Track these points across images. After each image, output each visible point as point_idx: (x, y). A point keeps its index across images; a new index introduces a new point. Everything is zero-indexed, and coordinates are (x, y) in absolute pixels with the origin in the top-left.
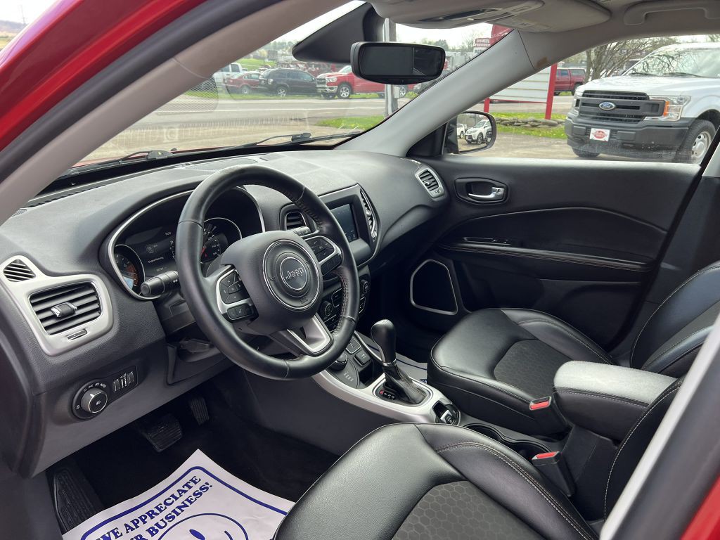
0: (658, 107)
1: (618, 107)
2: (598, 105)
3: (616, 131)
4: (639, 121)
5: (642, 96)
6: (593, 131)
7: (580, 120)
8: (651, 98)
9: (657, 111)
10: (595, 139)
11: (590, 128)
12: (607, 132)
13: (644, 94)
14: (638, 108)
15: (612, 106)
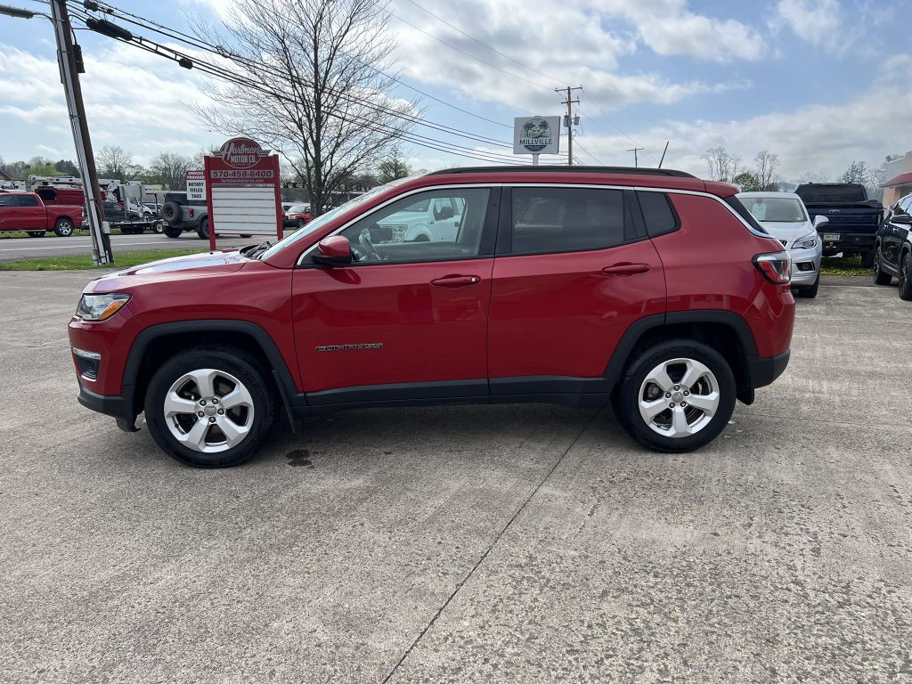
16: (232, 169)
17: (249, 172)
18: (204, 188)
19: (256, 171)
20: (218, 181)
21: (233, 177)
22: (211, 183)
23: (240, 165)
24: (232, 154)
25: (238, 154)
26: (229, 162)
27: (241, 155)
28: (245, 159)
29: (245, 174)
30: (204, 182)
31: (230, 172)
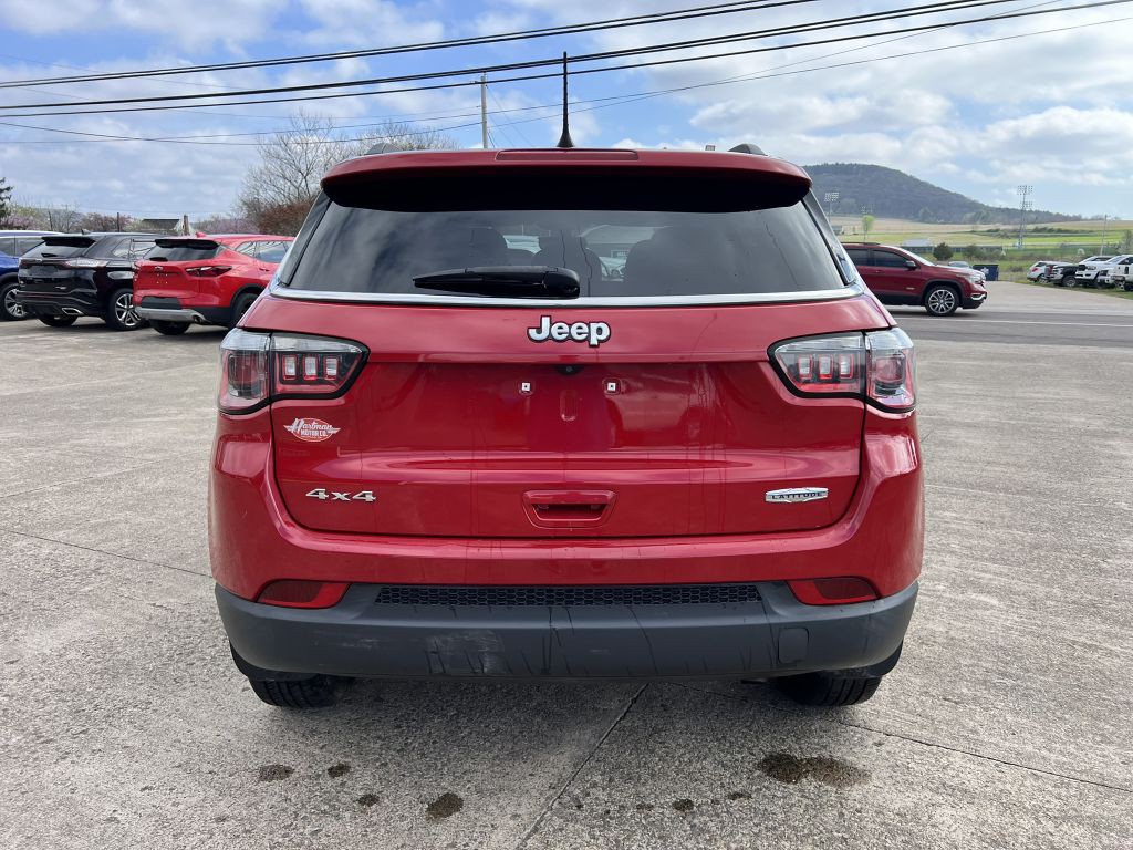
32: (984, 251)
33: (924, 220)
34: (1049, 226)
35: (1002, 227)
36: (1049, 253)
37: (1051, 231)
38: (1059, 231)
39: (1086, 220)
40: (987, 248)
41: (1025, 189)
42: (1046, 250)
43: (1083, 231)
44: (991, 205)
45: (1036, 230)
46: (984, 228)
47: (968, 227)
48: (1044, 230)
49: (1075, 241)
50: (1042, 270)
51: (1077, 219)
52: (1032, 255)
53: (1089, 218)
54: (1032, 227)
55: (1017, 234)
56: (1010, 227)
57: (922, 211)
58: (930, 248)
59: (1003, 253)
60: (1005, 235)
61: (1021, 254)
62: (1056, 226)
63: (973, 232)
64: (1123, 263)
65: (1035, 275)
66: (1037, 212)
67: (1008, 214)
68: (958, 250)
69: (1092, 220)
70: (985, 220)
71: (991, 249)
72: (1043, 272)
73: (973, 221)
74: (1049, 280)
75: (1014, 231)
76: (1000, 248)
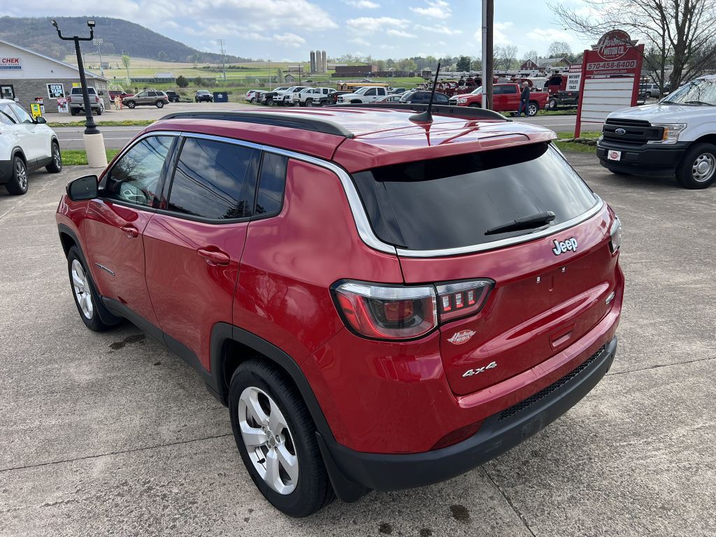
0: (659, 132)
1: (627, 132)
2: (614, 131)
3: (626, 152)
4: (643, 144)
5: (646, 123)
6: (610, 152)
7: (603, 143)
8: (652, 125)
9: (657, 136)
10: (611, 159)
11: (608, 150)
12: (619, 153)
13: (647, 122)
14: (642, 133)
15: (623, 132)
16: (603, 61)
17: (616, 63)
18: (579, 80)
19: (622, 62)
20: (591, 73)
21: (603, 69)
22: (586, 75)
23: (610, 57)
24: (606, 47)
25: (610, 46)
26: (602, 54)
27: (613, 47)
28: (615, 51)
29: (613, 65)
30: (580, 74)
31: (602, 64)
32: (206, 81)
33: (162, 59)
34: (237, 65)
35: (211, 65)
36: (241, 82)
37: (238, 68)
38: (243, 68)
39: (254, 61)
40: (208, 79)
41: (221, 42)
42: (239, 80)
43: (255, 68)
44: (201, 51)
45: (230, 68)
46: (200, 65)
47: (191, 65)
48: (234, 67)
49: (253, 75)
50: (253, 95)
51: (249, 61)
52: (232, 84)
53: (256, 60)
54: (227, 65)
55: (221, 70)
56: (216, 65)
57: (160, 53)
58: (173, 79)
59: (217, 82)
60: (213, 71)
61: (226, 83)
62: (240, 65)
63: (195, 68)
64: (295, 91)
65: (250, 98)
66: (228, 56)
67: (213, 57)
68: (191, 80)
69: (257, 61)
70: (200, 60)
71: (209, 80)
72: (254, 96)
73: (193, 61)
74: (258, 101)
75: (218, 68)
76: (215, 79)
